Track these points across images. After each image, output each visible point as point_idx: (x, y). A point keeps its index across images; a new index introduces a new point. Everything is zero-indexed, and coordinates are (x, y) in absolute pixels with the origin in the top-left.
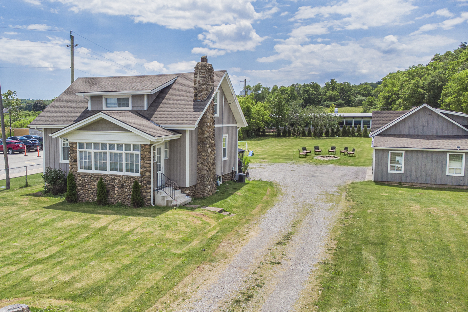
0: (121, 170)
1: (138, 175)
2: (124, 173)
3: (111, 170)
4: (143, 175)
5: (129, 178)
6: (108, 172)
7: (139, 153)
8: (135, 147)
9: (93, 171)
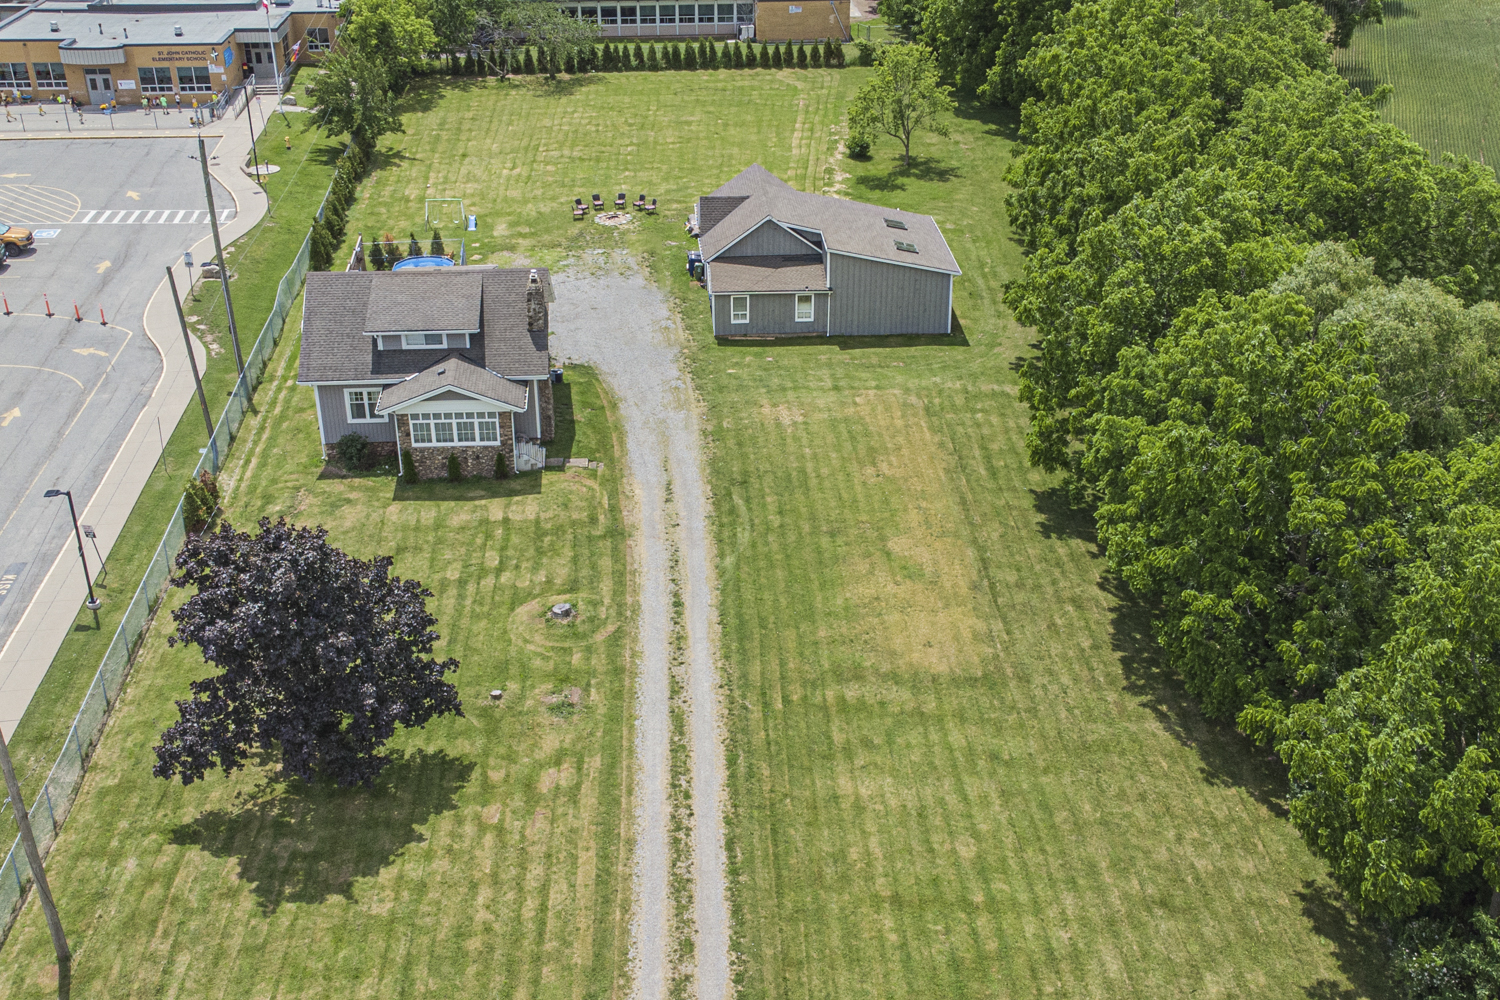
0: (474, 440)
1: (497, 443)
2: (478, 443)
3: (460, 440)
4: (503, 443)
5: (486, 448)
6: (456, 443)
7: (497, 420)
8: (491, 415)
9: (434, 444)
